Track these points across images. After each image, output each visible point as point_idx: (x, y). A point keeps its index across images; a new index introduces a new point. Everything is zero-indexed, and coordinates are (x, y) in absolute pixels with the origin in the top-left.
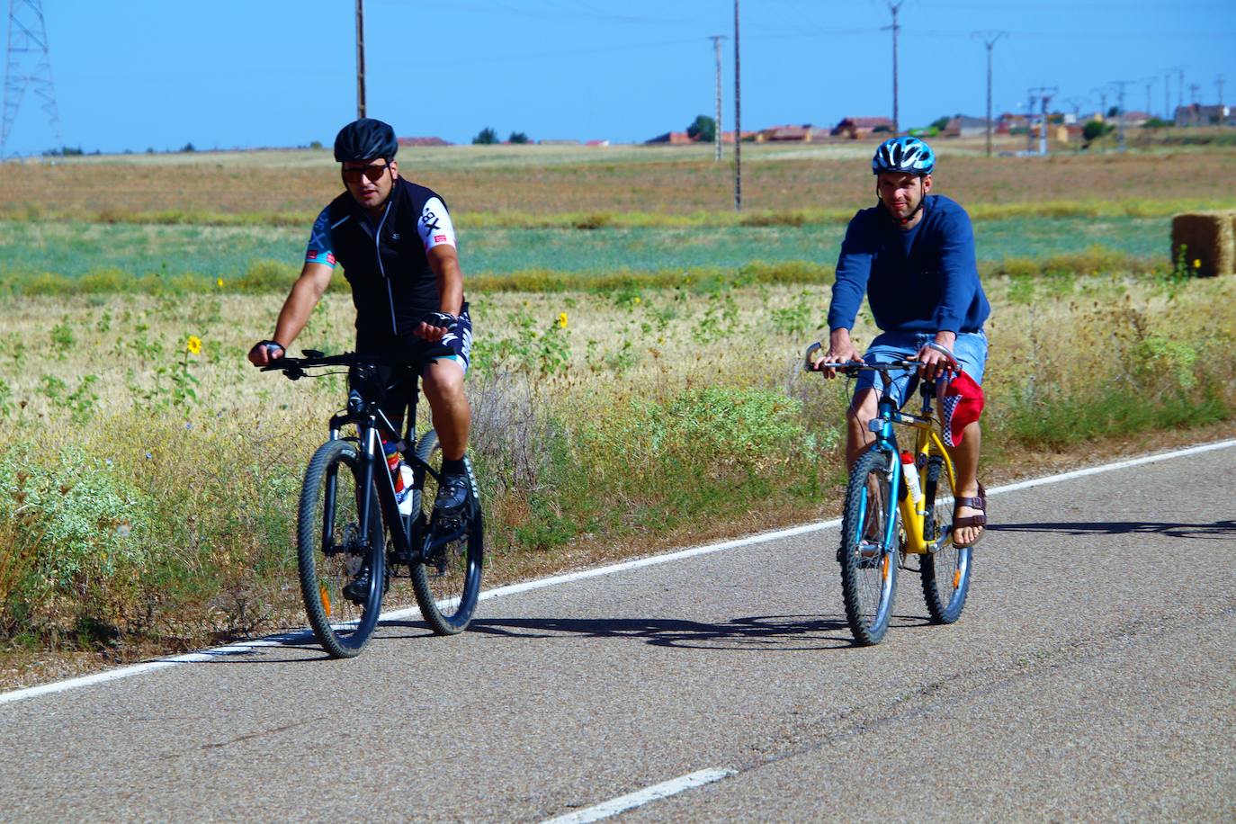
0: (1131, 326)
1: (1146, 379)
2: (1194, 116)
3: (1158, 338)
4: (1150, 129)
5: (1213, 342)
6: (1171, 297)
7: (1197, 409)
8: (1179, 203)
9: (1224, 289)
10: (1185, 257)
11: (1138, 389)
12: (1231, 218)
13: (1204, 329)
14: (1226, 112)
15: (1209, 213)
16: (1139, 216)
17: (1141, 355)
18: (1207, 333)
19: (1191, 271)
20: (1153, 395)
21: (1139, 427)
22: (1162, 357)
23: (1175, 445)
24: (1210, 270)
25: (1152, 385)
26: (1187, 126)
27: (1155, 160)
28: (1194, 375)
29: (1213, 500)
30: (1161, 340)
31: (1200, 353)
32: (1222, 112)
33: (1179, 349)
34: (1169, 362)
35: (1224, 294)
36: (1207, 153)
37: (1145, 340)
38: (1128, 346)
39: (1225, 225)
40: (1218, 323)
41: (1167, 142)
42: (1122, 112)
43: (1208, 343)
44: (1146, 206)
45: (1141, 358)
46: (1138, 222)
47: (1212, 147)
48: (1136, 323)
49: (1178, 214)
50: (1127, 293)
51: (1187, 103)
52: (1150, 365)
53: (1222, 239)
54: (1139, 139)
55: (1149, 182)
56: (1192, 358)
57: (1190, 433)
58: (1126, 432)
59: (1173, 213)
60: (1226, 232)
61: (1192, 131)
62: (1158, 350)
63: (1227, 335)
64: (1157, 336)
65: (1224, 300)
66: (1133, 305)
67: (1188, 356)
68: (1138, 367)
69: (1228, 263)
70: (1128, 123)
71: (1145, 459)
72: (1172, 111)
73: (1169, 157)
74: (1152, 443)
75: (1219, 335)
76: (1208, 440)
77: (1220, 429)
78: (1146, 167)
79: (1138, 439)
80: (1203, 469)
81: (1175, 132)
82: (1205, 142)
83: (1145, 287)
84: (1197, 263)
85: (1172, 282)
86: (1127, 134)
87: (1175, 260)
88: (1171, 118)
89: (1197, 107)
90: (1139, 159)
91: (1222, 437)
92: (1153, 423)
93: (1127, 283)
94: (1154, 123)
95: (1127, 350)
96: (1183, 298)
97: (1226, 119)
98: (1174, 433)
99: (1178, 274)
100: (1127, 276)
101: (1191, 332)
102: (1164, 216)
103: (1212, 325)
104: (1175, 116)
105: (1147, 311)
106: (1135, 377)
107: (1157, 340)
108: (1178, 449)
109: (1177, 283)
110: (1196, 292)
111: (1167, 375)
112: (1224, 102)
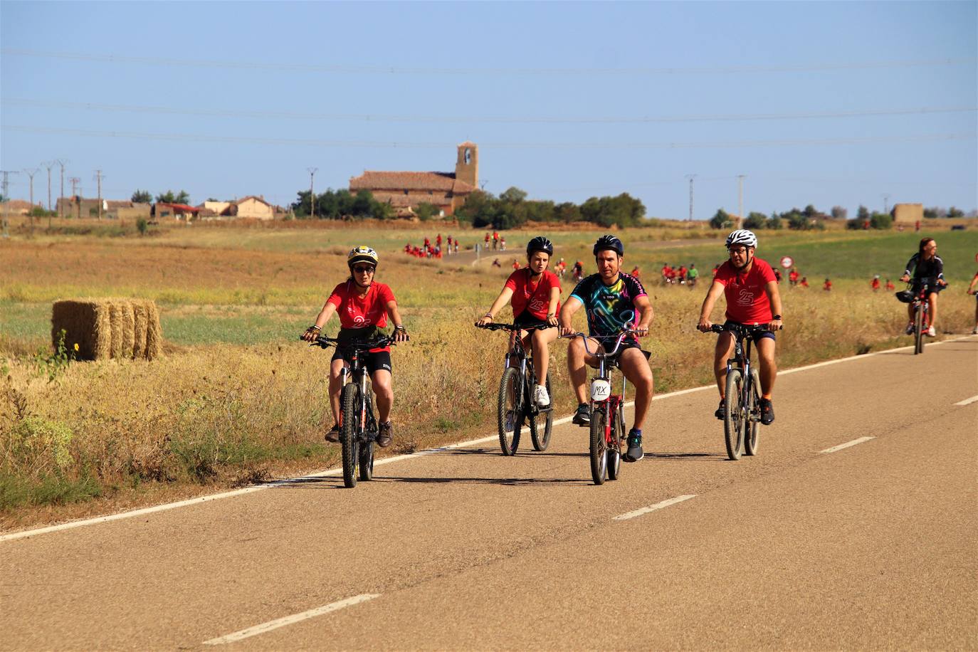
0: (12, 405)
1: (25, 456)
2: (75, 207)
3: (37, 418)
4: (34, 218)
5: (89, 422)
6: (51, 379)
7: (72, 486)
8: (60, 290)
9: (102, 372)
10: (65, 341)
11: (16, 466)
12: (108, 306)
13: (80, 410)
14: (105, 207)
15: (88, 300)
16: (21, 300)
17: (21, 433)
18: (83, 414)
19: (70, 354)
20: (31, 472)
21: (15, 503)
22: (41, 435)
23: (50, 520)
24: (88, 354)
25: (30, 462)
26: (69, 217)
27: (38, 247)
28: (70, 453)
29: (83, 574)
30: (40, 420)
31: (76, 432)
32: (102, 206)
33: (57, 428)
34: (47, 440)
35: (100, 377)
36: (86, 244)
37: (25, 419)
38: (9, 425)
39: (103, 313)
40: (95, 404)
41: (50, 231)
42: (9, 200)
43: (84, 422)
44: (28, 290)
45: (20, 436)
46: (22, 305)
47: (92, 237)
48: (16, 402)
49: (59, 300)
50: (10, 373)
51: (69, 195)
52: (29, 443)
53: (100, 325)
54: (23, 226)
55: (31, 269)
56: (69, 437)
57: (64, 509)
58: (4, 507)
59: (56, 298)
60: (103, 320)
61: (74, 222)
62: (36, 429)
63: (102, 416)
64: (35, 416)
65: (100, 383)
66: (15, 385)
67: (67, 436)
68: (17, 444)
69: (105, 347)
70: (12, 211)
71: (20, 534)
72: (54, 203)
73: (51, 245)
74: (28, 518)
75: (95, 415)
76: (81, 516)
77: (92, 506)
78: (30, 254)
79: (15, 514)
80: (75, 544)
81: (56, 222)
82: (86, 232)
83: (27, 368)
84: (77, 347)
85: (52, 365)
86: (10, 221)
87: (55, 344)
88: (53, 209)
89: (78, 199)
90: (22, 246)
91: (95, 514)
92: (30, 499)
93: (9, 363)
94: (38, 213)
95: (8, 428)
96: (62, 380)
97: (104, 212)
98: (49, 509)
99: (59, 357)
100: (9, 357)
101: (68, 413)
102: (47, 301)
103: (89, 407)
104: (57, 207)
105: (27, 391)
106: (14, 454)
107: (36, 420)
108: (53, 524)
109: (57, 365)
110: (75, 373)
111: (45, 453)
112: (102, 197)
